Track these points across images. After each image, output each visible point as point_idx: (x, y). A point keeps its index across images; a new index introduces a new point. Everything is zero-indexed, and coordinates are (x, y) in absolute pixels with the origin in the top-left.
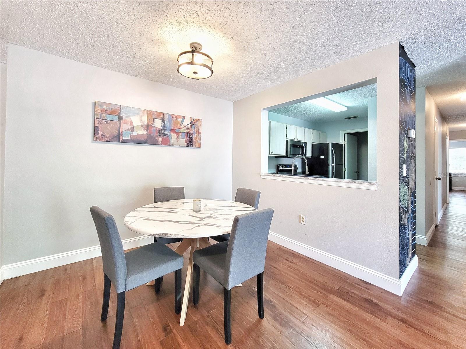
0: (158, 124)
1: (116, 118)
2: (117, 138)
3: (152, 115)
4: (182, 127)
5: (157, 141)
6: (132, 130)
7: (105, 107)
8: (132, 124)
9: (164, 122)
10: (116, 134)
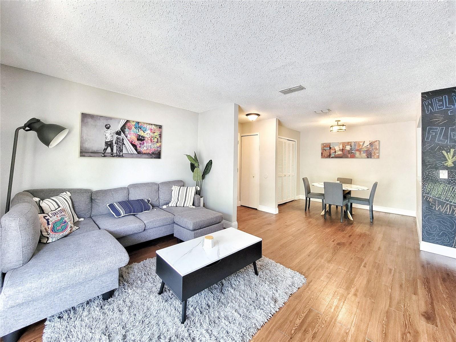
0: (348, 148)
1: (329, 148)
2: (329, 156)
3: (344, 144)
4: (363, 147)
5: (348, 156)
6: (335, 152)
7: (325, 145)
8: (335, 149)
9: (351, 146)
10: (329, 155)
